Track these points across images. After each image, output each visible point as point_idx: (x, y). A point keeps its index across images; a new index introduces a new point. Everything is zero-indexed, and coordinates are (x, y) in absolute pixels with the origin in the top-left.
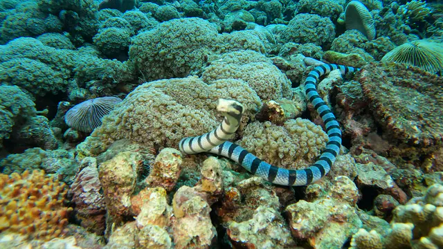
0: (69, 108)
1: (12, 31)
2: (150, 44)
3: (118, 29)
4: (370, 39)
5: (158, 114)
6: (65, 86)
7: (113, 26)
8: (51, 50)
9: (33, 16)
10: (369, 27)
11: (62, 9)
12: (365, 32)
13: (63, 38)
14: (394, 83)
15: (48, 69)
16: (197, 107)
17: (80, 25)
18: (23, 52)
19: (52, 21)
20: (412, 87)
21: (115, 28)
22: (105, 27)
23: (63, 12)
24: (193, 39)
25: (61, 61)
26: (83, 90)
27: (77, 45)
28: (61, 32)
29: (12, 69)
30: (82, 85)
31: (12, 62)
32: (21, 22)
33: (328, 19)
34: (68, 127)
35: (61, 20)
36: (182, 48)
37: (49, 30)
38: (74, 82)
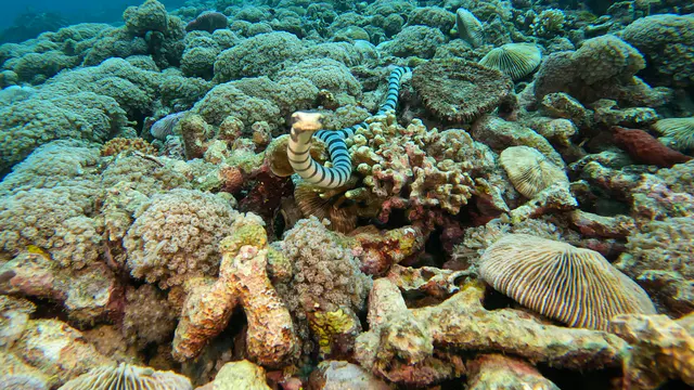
0: (153, 122)
1: (100, 54)
2: (233, 59)
3: (204, 49)
4: (474, 47)
5: (229, 102)
6: (150, 104)
7: (198, 46)
8: (138, 70)
9: (121, 39)
10: (473, 35)
11: (147, 30)
12: (470, 41)
13: (149, 60)
14: (450, 77)
15: (135, 88)
16: (262, 97)
17: (165, 47)
18: (113, 70)
19: (138, 43)
20: (467, 80)
21: (201, 48)
22: (191, 47)
23: (150, 33)
24: (277, 53)
25: (147, 80)
26: (166, 108)
27: (162, 67)
28: (147, 54)
29: (105, 87)
30: (167, 104)
31: (105, 80)
32: (109, 46)
33: (438, 31)
34: (154, 138)
35: (147, 42)
36: (266, 63)
37: (136, 52)
38: (159, 102)
